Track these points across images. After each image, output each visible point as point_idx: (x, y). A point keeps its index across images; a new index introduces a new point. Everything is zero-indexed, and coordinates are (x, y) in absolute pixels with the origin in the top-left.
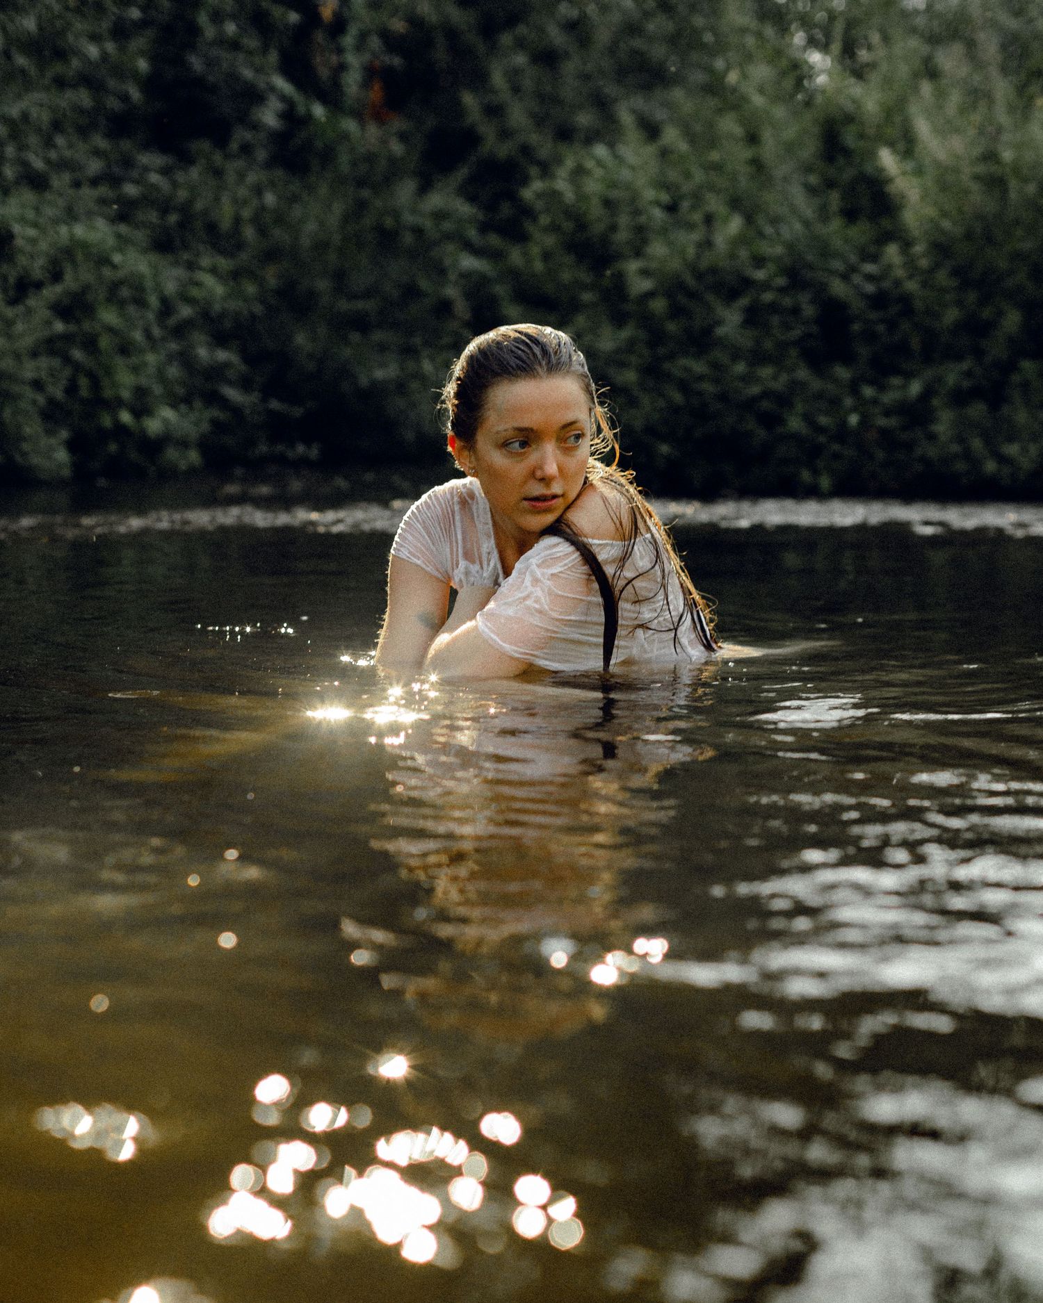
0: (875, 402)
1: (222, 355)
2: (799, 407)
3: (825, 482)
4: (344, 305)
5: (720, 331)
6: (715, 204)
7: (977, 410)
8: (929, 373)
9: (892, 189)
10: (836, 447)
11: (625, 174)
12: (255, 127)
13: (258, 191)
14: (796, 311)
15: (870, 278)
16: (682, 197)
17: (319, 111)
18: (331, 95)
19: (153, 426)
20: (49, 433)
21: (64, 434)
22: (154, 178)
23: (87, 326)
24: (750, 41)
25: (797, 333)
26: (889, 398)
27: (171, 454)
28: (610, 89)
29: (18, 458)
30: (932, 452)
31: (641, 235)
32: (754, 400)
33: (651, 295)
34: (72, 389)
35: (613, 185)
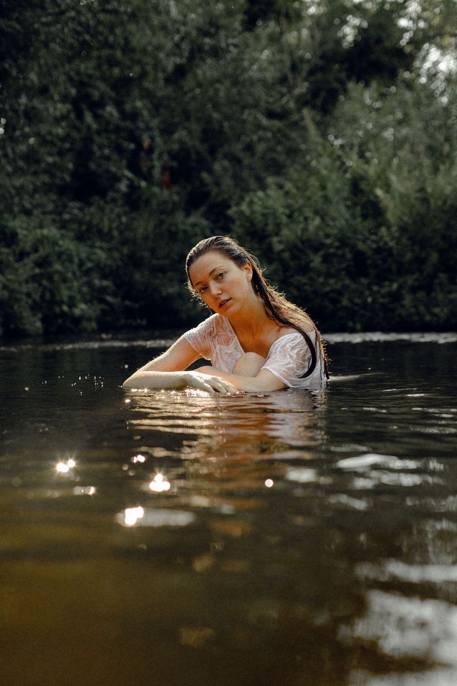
0: (378, 292)
1: (105, 283)
2: (347, 296)
3: (358, 326)
4: (154, 262)
5: (313, 265)
6: (308, 213)
7: (421, 294)
8: (401, 280)
9: (382, 205)
10: (362, 312)
11: (270, 202)
12: (118, 191)
13: (119, 216)
14: (343, 256)
15: (373, 241)
16: (294, 211)
17: (143, 184)
18: (148, 178)
19: (77, 312)
20: (34, 315)
21: (40, 315)
22: (76, 211)
23: (49, 270)
24: (320, 149)
25: (344, 265)
26: (384, 290)
27: (85, 324)
28: (263, 174)
29: (21, 326)
30: (403, 313)
31: (278, 226)
32: (327, 293)
33: (283, 251)
34: (42, 296)
35: (266, 207)
